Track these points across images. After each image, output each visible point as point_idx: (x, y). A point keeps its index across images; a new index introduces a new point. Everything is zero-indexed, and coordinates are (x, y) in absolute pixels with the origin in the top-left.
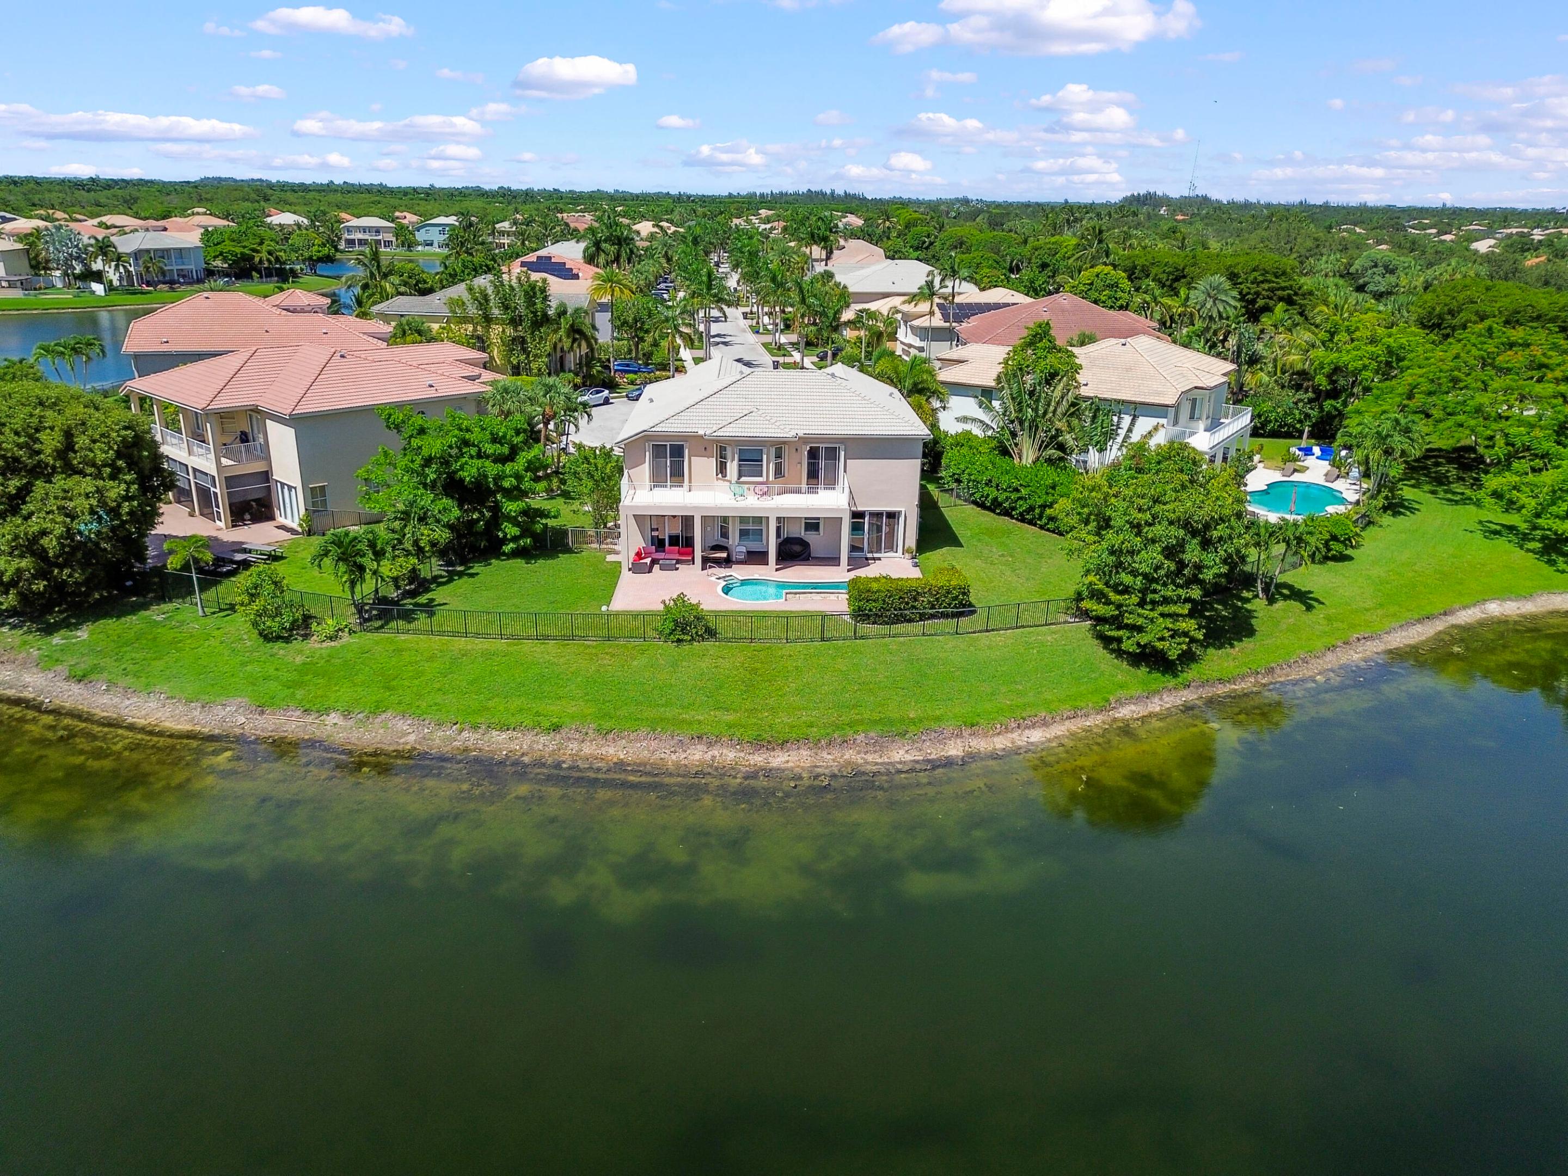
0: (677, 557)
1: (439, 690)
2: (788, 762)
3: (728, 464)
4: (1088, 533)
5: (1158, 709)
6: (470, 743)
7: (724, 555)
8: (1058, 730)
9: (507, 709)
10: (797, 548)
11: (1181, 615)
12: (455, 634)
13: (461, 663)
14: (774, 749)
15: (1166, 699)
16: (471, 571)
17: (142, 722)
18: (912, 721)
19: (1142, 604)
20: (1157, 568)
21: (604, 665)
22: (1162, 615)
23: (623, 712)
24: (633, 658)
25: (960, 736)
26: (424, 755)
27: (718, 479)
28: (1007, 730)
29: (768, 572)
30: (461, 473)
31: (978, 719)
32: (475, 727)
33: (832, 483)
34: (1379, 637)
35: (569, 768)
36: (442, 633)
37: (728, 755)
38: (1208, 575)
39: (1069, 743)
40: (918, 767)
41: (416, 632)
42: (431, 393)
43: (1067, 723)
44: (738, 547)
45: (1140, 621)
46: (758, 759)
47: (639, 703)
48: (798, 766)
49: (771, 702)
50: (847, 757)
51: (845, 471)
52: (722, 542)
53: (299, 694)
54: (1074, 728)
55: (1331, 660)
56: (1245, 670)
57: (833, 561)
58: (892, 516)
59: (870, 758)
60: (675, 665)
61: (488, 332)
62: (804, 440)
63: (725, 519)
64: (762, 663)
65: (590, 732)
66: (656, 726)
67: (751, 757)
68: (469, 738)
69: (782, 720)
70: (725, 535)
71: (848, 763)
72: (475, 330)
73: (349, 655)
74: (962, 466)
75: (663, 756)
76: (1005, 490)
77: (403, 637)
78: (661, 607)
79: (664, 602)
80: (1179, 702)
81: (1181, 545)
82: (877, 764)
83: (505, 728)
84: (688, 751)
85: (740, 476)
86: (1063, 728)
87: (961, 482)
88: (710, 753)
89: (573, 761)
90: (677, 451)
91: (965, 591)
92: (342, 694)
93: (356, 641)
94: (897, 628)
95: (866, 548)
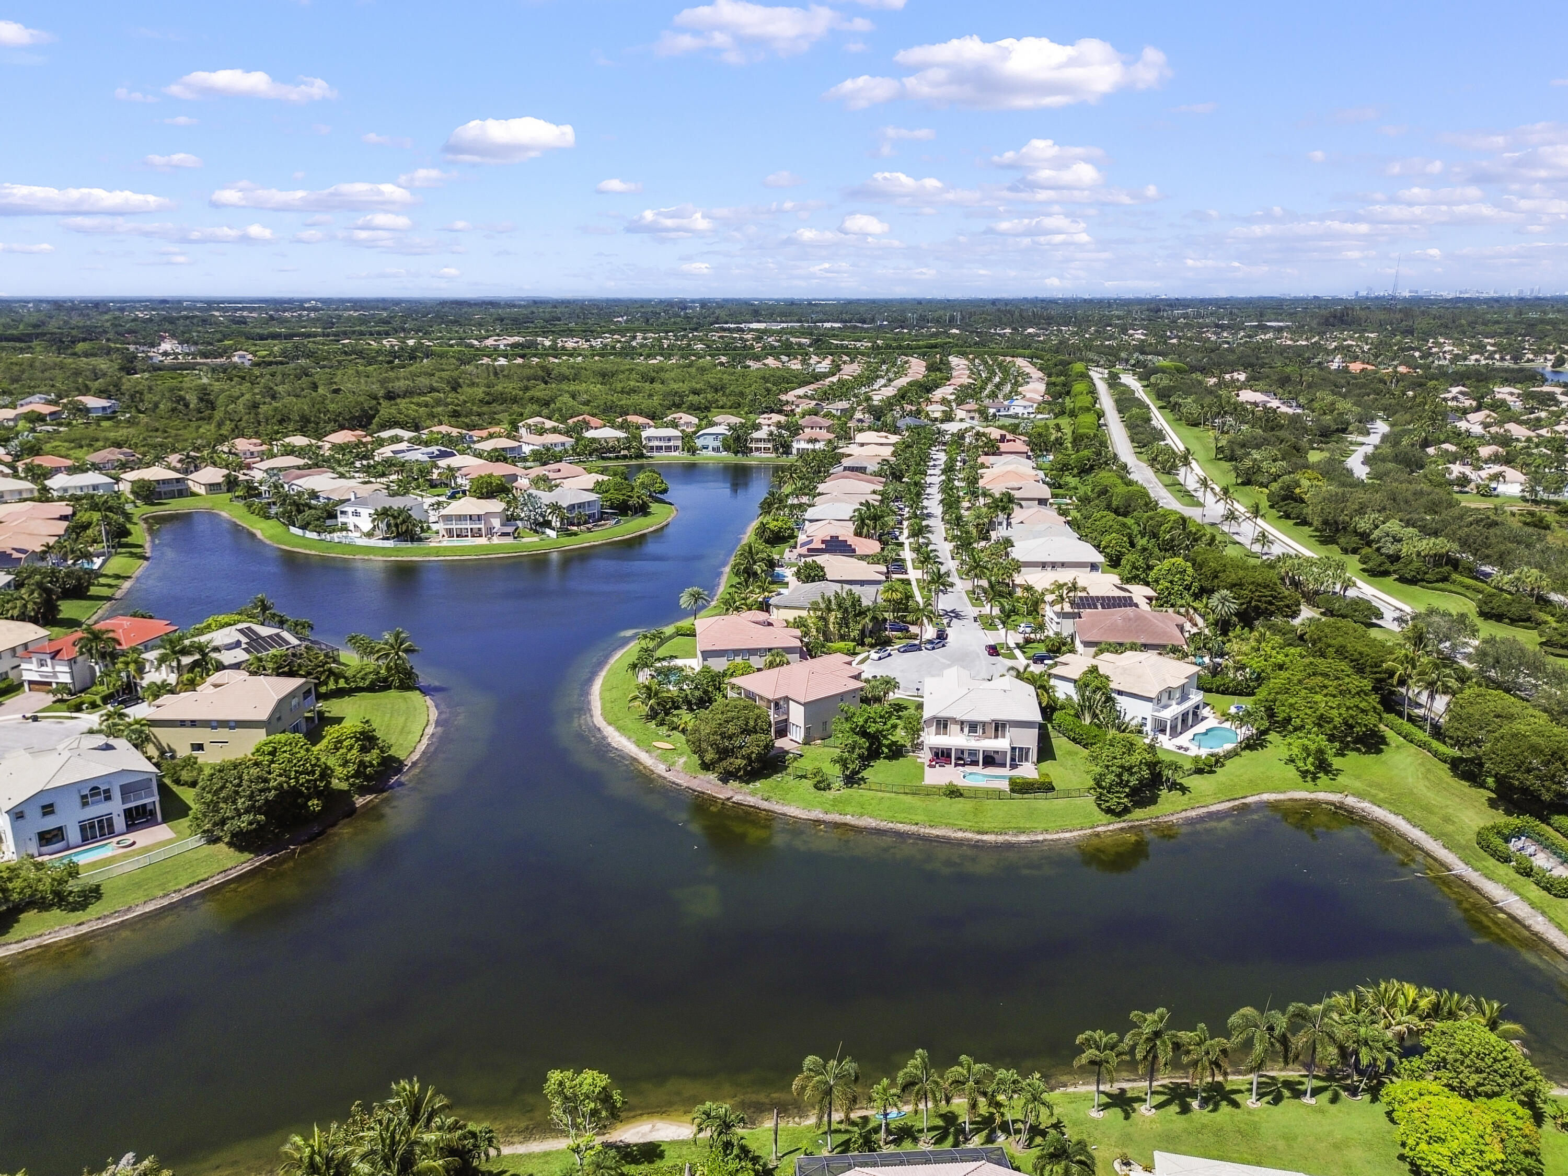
0: (945, 762)
3: (964, 729)
5: (1111, 828)
7: (963, 762)
9: (900, 817)
10: (990, 760)
11: (1123, 797)
14: (983, 834)
15: (1114, 825)
16: (873, 764)
19: (1108, 792)
20: (1113, 781)
21: (927, 804)
22: (1116, 797)
23: (937, 820)
24: (937, 802)
27: (960, 734)
29: (978, 769)
32: (892, 822)
33: (1004, 737)
34: (1207, 807)
37: (969, 835)
38: (1132, 784)
39: (1078, 838)
40: (1028, 842)
41: (863, 789)
42: (846, 689)
44: (969, 760)
45: (1107, 799)
46: (979, 837)
47: (941, 817)
49: (982, 819)
51: (1008, 733)
52: (962, 756)
53: (836, 808)
54: (1080, 833)
55: (1184, 814)
56: (1148, 816)
58: (1027, 748)
60: (950, 805)
61: (829, 615)
62: (993, 721)
63: (963, 749)
64: (979, 806)
66: (947, 826)
67: (976, 836)
69: (986, 826)
70: (963, 754)
71: (1007, 840)
72: (822, 614)
73: (846, 796)
74: (1061, 721)
76: (1077, 735)
80: (1119, 827)
81: (1121, 774)
83: (901, 823)
85: (969, 734)
86: (1077, 833)
87: (1061, 727)
90: (945, 723)
91: (1050, 783)
92: (849, 809)
93: (846, 792)
94: (1026, 796)
95: (1017, 760)
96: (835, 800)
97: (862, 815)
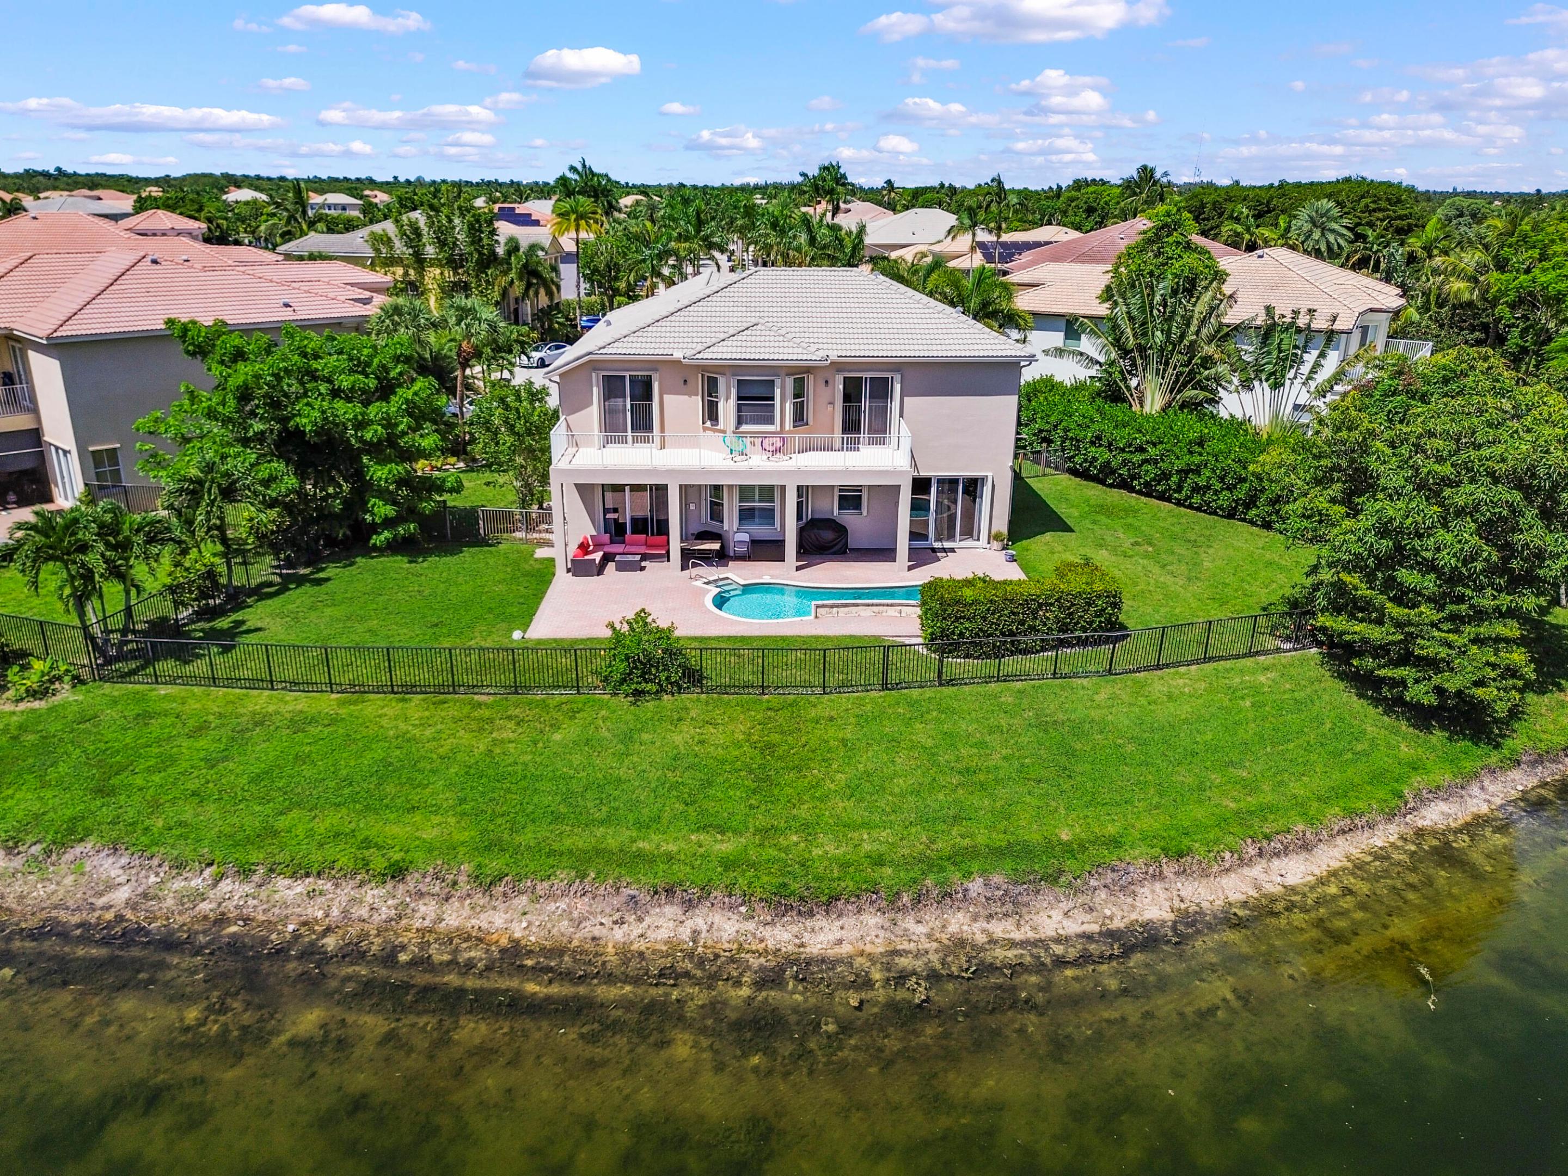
0: (643, 550)
1: (194, 794)
2: (840, 942)
3: (721, 405)
4: (1333, 501)
6: (230, 905)
7: (716, 546)
8: (1331, 857)
9: (310, 834)
10: (828, 535)
11: (1507, 641)
12: (254, 684)
13: (251, 738)
14: (811, 914)
15: (1491, 788)
16: (321, 575)
18: (1069, 850)
21: (502, 741)
22: (1477, 640)
23: (527, 838)
24: (555, 726)
25: (1159, 876)
27: (705, 429)
28: (1243, 862)
29: (782, 572)
30: (298, 419)
31: (1186, 842)
32: (245, 872)
36: (231, 682)
42: (287, 315)
43: (1340, 840)
44: (738, 534)
47: (557, 818)
48: (862, 954)
49: (803, 811)
50: (953, 928)
51: (901, 416)
52: (713, 526)
54: (1355, 852)
57: (886, 553)
58: (973, 486)
59: (999, 929)
60: (627, 738)
61: (423, 277)
62: (837, 366)
63: (717, 489)
64: (782, 733)
65: (462, 879)
67: (767, 932)
68: (231, 895)
70: (716, 512)
72: (406, 274)
74: (1052, 419)
75: (597, 931)
76: (1123, 450)
77: (163, 690)
78: (608, 633)
79: (611, 626)
81: (1511, 517)
82: (1013, 944)
83: (299, 871)
84: (648, 920)
85: (740, 421)
87: (1052, 441)
88: (689, 924)
89: (425, 945)
90: (643, 390)
91: (1116, 600)
92: (15, 804)
93: (80, 699)
95: (931, 534)
97: (69, 837)
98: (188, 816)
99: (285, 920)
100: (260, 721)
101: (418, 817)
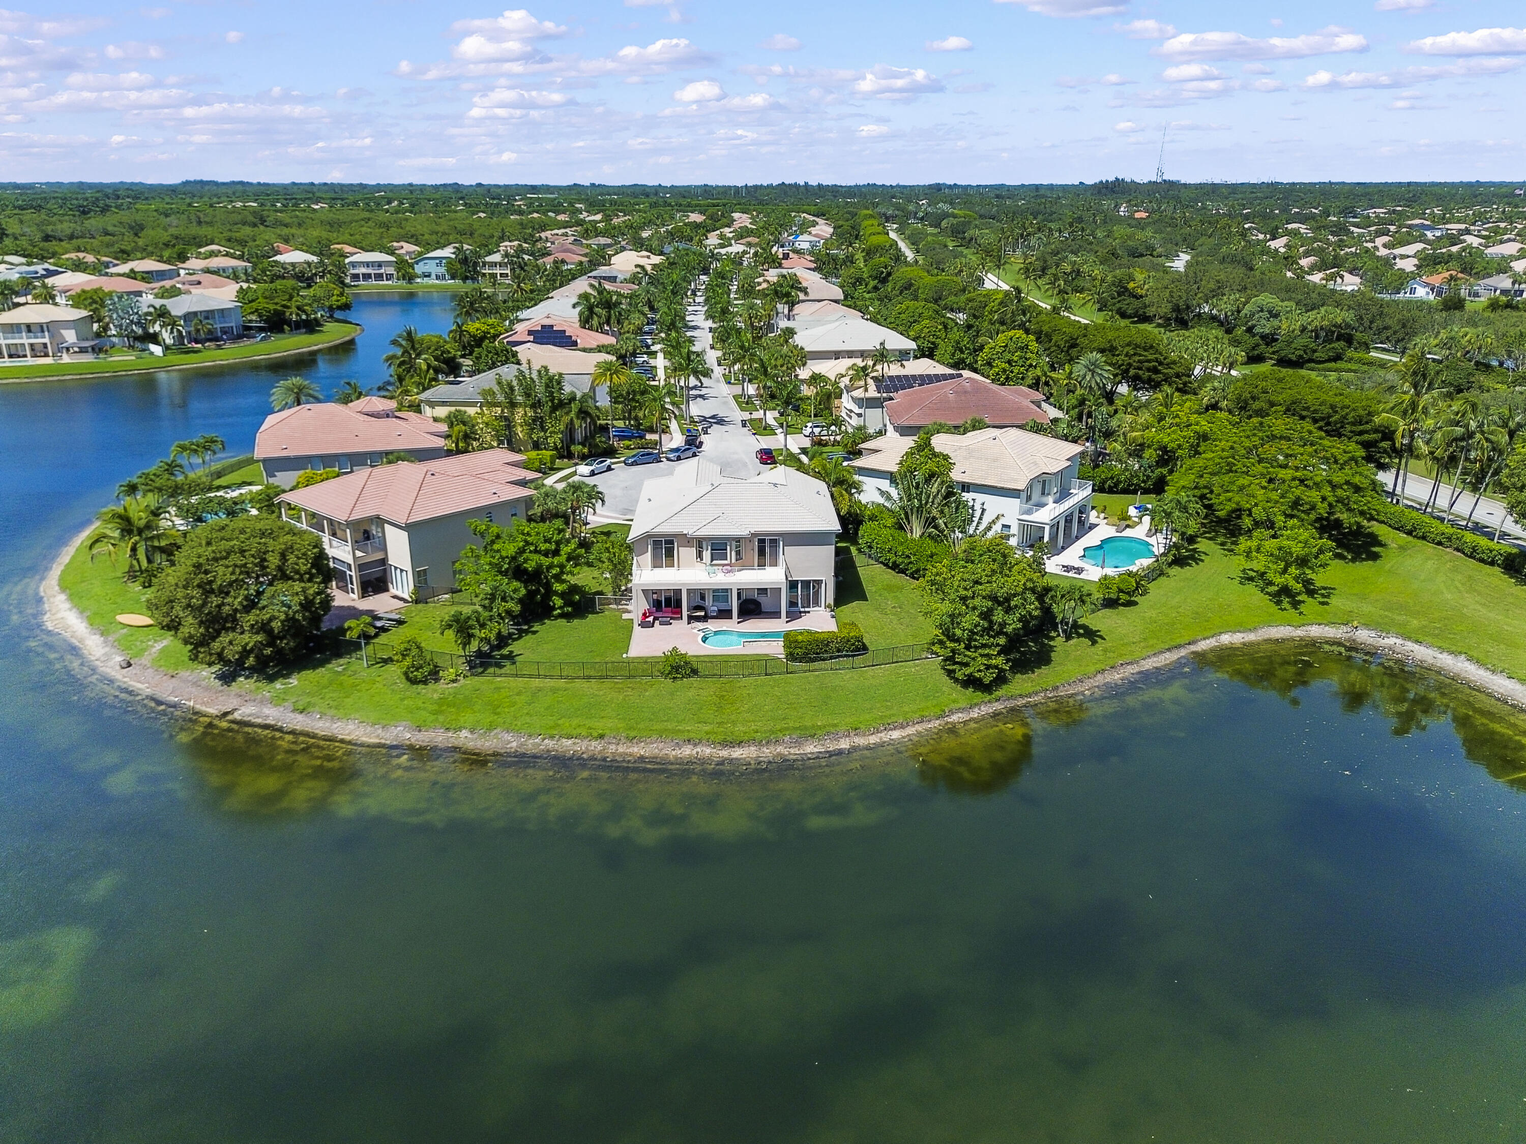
0: (671, 615)
1: (527, 714)
2: (742, 754)
3: (704, 553)
5: (976, 715)
6: (550, 747)
7: (703, 614)
8: (910, 730)
9: (570, 725)
10: (752, 607)
11: (994, 655)
12: (531, 676)
13: (539, 695)
14: (734, 747)
15: (983, 709)
16: (533, 629)
17: (348, 738)
18: (820, 728)
19: (968, 648)
20: (976, 626)
21: (628, 695)
22: (982, 656)
23: (641, 726)
24: (646, 690)
25: (848, 736)
26: (524, 755)
27: (697, 563)
28: (878, 731)
29: (731, 625)
30: (525, 564)
31: (860, 725)
32: (552, 737)
33: (774, 564)
34: (1137, 662)
35: (611, 761)
36: (523, 676)
37: (707, 751)
38: (1009, 629)
39: (915, 739)
40: (821, 755)
41: (506, 675)
42: (495, 500)
43: (916, 726)
44: (713, 609)
45: (966, 660)
46: (724, 753)
47: (651, 720)
48: (749, 757)
50: (778, 750)
51: (783, 555)
52: (701, 603)
53: (441, 718)
54: (920, 729)
55: (1100, 680)
56: (1038, 688)
57: (776, 615)
59: (792, 751)
60: (672, 694)
61: (513, 414)
62: (754, 535)
63: (703, 590)
64: (727, 691)
65: (623, 738)
66: (662, 735)
67: (720, 752)
68: (549, 744)
69: (740, 728)
70: (703, 598)
71: (779, 754)
72: (503, 412)
73: (467, 693)
74: (872, 537)
75: (667, 752)
76: (901, 557)
77: (499, 679)
78: (662, 655)
79: (663, 652)
80: (991, 711)
81: (990, 611)
82: (796, 754)
83: (569, 737)
84: (682, 749)
85: (712, 561)
86: (913, 729)
87: (872, 548)
88: (695, 750)
89: (613, 756)
90: (670, 545)
91: (859, 639)
92: (468, 718)
93: (469, 683)
94: (816, 665)
95: (800, 605)
96: (442, 701)
97: (491, 728)
98: (528, 721)
99: (569, 751)
100: (540, 690)
101: (604, 720)
